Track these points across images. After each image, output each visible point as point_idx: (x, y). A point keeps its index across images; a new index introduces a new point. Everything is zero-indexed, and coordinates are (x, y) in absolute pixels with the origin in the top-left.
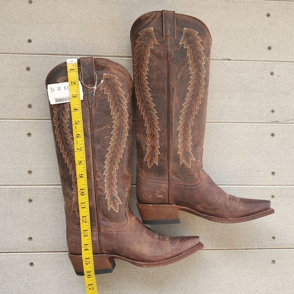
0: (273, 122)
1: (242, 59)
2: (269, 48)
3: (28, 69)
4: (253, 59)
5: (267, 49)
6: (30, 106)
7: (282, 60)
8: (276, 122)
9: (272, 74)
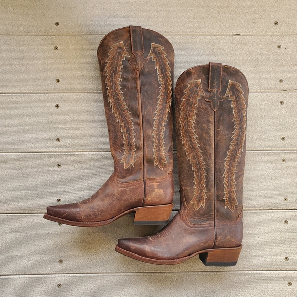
0: (281, 91)
1: (251, 34)
2: (276, 23)
3: (56, 48)
4: (261, 34)
5: (274, 24)
6: (58, 81)
7: (288, 33)
8: (285, 91)
9: (279, 46)
